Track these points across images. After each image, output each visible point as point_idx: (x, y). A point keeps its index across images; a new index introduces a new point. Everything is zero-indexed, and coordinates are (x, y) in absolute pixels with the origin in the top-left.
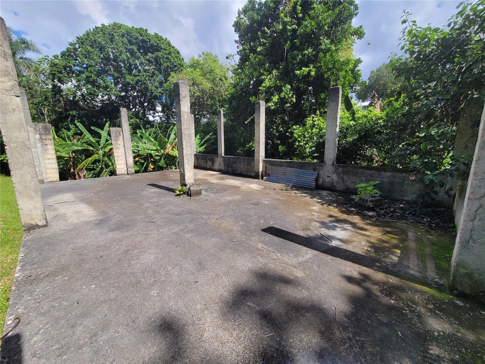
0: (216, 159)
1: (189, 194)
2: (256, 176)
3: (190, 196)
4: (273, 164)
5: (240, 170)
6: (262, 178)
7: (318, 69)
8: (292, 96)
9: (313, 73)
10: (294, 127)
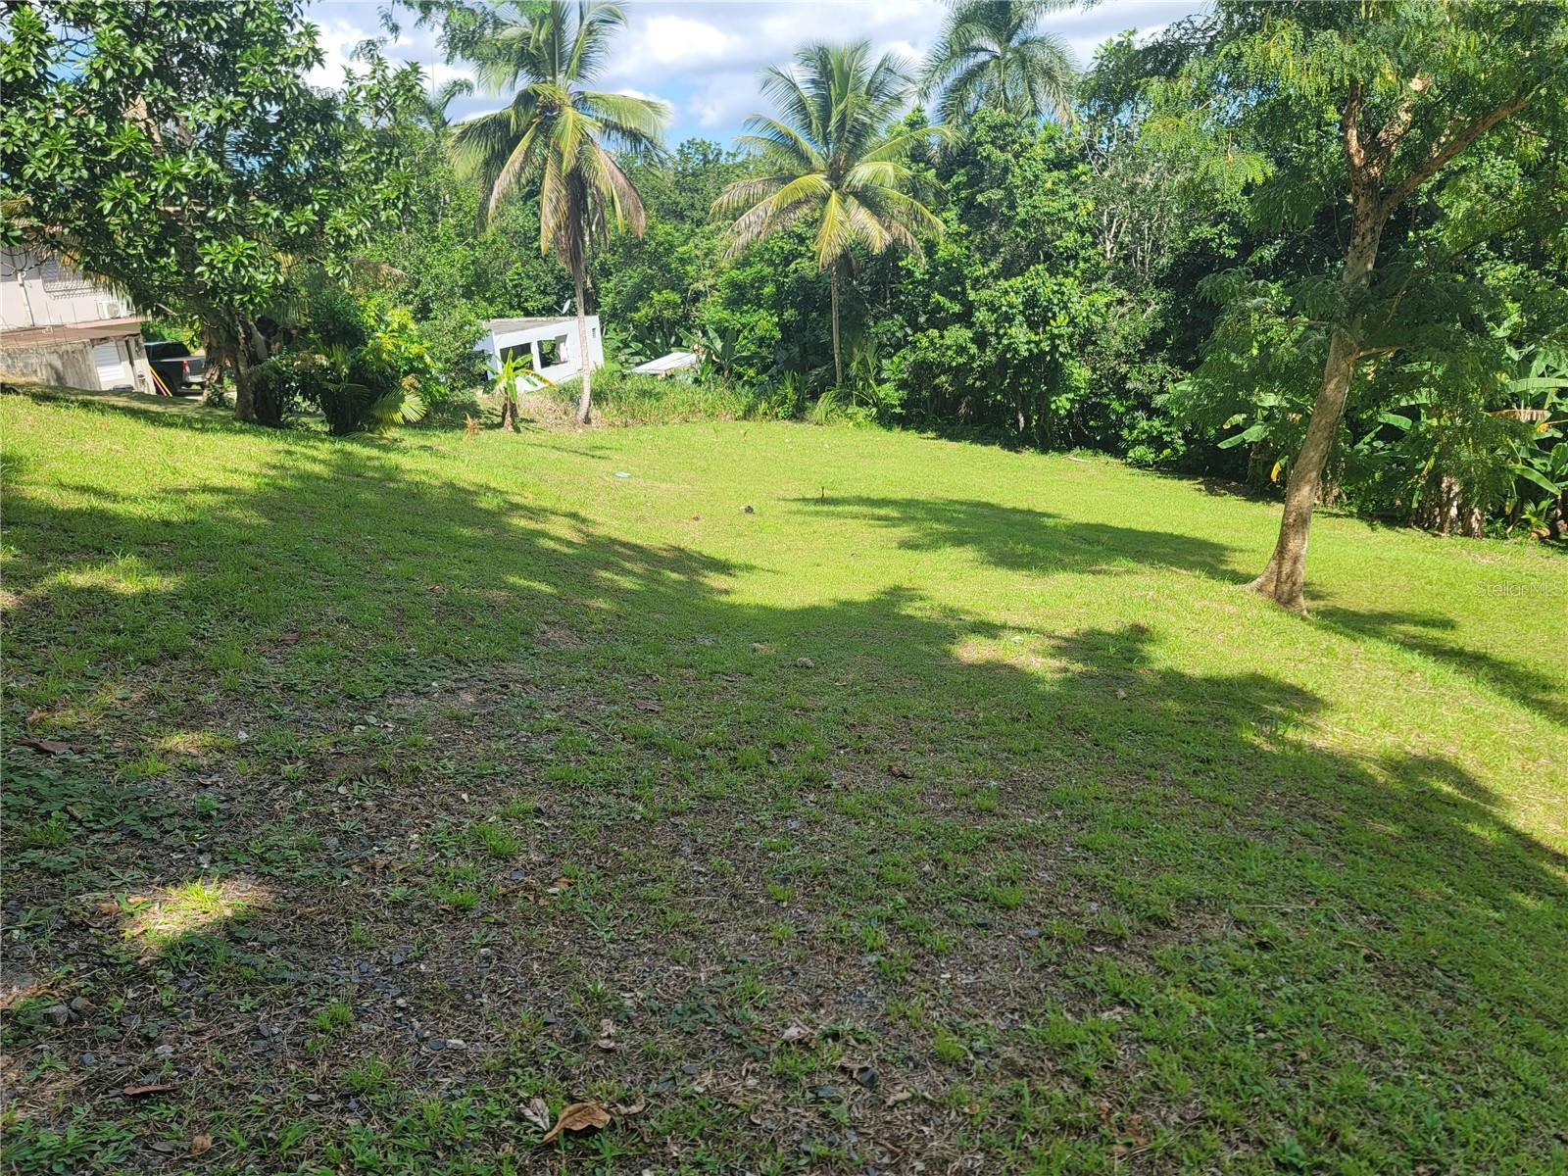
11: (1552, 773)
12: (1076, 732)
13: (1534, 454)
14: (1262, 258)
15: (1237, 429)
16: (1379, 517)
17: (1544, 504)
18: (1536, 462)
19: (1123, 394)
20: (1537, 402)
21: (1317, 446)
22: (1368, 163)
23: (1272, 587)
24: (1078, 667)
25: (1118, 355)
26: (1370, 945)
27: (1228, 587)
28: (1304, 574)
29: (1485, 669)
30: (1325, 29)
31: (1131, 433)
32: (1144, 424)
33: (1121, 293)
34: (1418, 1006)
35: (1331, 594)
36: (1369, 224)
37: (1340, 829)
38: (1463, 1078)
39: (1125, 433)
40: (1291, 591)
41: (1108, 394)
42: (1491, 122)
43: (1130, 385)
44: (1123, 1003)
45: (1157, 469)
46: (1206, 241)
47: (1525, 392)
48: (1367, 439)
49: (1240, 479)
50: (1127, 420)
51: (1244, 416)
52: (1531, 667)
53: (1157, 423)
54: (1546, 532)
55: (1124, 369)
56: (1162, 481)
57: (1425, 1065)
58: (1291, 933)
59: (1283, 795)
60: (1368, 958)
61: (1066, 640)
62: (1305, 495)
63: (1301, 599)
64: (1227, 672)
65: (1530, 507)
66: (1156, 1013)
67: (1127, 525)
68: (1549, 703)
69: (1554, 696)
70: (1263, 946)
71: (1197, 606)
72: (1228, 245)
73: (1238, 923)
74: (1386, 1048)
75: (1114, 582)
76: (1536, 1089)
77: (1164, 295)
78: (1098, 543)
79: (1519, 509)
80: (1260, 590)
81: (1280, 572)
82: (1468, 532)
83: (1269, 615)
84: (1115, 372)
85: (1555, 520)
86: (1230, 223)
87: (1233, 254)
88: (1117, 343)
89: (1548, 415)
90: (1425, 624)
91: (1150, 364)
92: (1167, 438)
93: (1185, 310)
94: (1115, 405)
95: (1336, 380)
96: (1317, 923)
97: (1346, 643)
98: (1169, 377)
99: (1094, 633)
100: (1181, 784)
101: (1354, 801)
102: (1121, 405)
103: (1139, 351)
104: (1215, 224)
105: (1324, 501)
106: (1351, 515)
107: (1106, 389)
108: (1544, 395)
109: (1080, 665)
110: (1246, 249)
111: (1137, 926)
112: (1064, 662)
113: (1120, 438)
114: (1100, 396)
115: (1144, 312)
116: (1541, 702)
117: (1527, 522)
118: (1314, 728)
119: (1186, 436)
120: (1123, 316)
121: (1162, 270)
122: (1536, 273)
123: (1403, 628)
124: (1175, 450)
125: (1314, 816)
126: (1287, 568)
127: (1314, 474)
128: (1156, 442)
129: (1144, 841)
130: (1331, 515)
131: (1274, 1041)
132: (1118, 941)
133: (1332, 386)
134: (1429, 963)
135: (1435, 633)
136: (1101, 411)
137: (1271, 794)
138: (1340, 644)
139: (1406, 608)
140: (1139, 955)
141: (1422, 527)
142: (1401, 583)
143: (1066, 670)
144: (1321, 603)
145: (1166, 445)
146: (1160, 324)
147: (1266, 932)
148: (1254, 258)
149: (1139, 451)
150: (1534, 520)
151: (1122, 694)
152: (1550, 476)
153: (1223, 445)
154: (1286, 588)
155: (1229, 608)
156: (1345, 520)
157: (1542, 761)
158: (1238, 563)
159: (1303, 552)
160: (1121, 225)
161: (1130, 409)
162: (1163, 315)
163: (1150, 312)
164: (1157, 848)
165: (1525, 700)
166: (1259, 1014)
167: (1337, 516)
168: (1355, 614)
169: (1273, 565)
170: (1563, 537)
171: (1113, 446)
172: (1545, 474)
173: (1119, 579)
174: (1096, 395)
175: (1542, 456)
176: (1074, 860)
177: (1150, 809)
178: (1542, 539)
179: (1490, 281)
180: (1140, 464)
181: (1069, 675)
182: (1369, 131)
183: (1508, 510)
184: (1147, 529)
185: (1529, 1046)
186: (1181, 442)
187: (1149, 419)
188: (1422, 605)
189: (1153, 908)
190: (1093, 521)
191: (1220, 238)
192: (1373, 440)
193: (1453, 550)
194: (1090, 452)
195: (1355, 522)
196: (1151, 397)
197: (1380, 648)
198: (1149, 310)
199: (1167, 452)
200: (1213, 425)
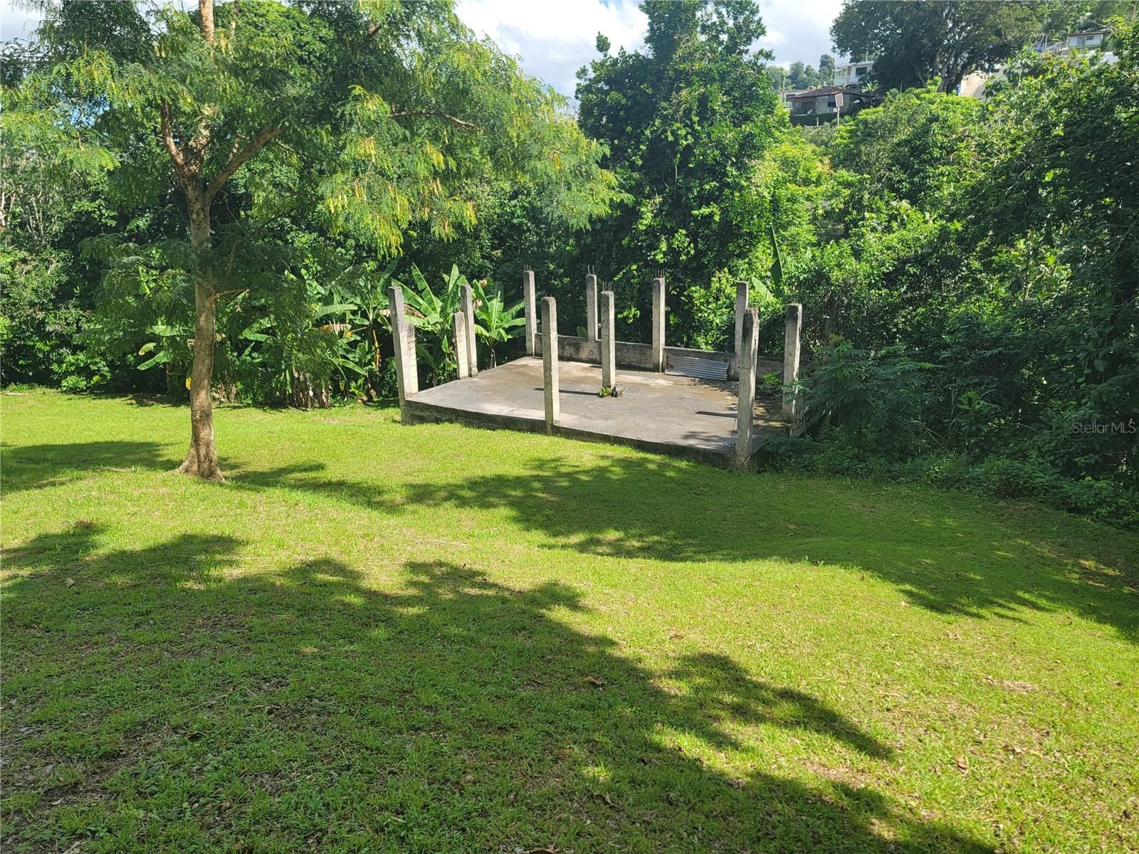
0: (584, 344)
1: (614, 394)
2: (655, 369)
3: (616, 396)
4: (677, 353)
5: (628, 360)
6: (663, 371)
7: (724, 212)
8: (689, 245)
9: (717, 218)
10: (693, 288)
11: (382, 545)
12: (27, 626)
13: (347, 351)
14: (138, 227)
15: (150, 355)
16: (267, 404)
17: (360, 381)
18: (350, 356)
19: (45, 336)
20: (342, 319)
21: (203, 361)
22: (187, 163)
23: (195, 467)
24: (26, 572)
25: (32, 304)
26: (270, 702)
27: (162, 475)
28: (216, 454)
29: (345, 490)
30: (133, 62)
31: (60, 367)
32: (70, 358)
33: (23, 254)
34: (305, 729)
35: (244, 464)
36: (198, 206)
37: (250, 629)
38: (334, 764)
39: (55, 367)
40: (210, 467)
41: (31, 336)
42: (262, 141)
43: (49, 328)
44: (81, 837)
45: (91, 393)
46: (88, 213)
47: (334, 313)
48: (247, 352)
49: (163, 391)
50: (53, 356)
51: (154, 344)
52: (370, 483)
53: (81, 356)
54: (365, 398)
55: (41, 315)
56: (97, 401)
57: (310, 768)
58: (217, 719)
59: (209, 618)
60: (270, 712)
61: (15, 551)
62: (202, 398)
63: (219, 472)
64: (162, 540)
65: (353, 384)
66: (110, 831)
67: (71, 442)
68: (383, 502)
69: (385, 497)
70: (194, 738)
71: (136, 494)
72: (108, 217)
73: (175, 730)
74: (284, 768)
75: (60, 491)
76: (378, 749)
77: (62, 254)
78: (46, 460)
79: (347, 386)
80: (187, 471)
81: (199, 455)
82: (322, 406)
83: (194, 488)
84: (33, 319)
85: (368, 390)
86: (105, 199)
87: (114, 223)
88: (28, 295)
89: (349, 326)
90: (306, 470)
91: (63, 310)
92: (93, 368)
93: (84, 266)
94: (40, 345)
95: (204, 315)
96: (235, 702)
97: (253, 495)
98: (84, 319)
99: (42, 538)
100: (126, 639)
101: (259, 605)
102: (46, 344)
103: (51, 300)
104: (93, 200)
105: (228, 398)
106: (249, 406)
107: (27, 334)
108: (344, 314)
109: (30, 568)
110: (123, 219)
111: (90, 768)
112: (14, 570)
113: (52, 371)
114: (23, 339)
115: (47, 268)
116: (378, 503)
117: (353, 393)
118: (230, 563)
119: (111, 365)
120: (28, 272)
121: (56, 235)
122: (323, 239)
123: (293, 476)
124: (102, 375)
125: (232, 626)
126: (203, 451)
127: (206, 382)
128: (85, 371)
129: (94, 696)
130: (235, 407)
131: (205, 805)
132: (74, 788)
133: (203, 319)
134: (309, 697)
135: (312, 474)
136: (29, 351)
137: (200, 621)
138: (248, 497)
139: (293, 462)
140: (93, 791)
141: (295, 407)
142: (287, 446)
143: (15, 577)
144: (235, 472)
145: (94, 373)
146: (64, 278)
147: (195, 726)
148: (131, 226)
149: (70, 381)
150: (356, 392)
151: (70, 581)
152: (360, 364)
153: (142, 367)
154: (206, 466)
155: (163, 490)
156: (245, 410)
157: (376, 539)
158: (169, 454)
159: (212, 438)
160: (9, 198)
161: (54, 348)
162: (65, 270)
163: (54, 268)
164: (105, 698)
165: (370, 504)
166: (194, 790)
167: (239, 407)
168: (262, 474)
169: (192, 450)
170: (375, 400)
171: (45, 378)
172: (357, 363)
173: (64, 487)
174: (20, 339)
175: (351, 352)
176: (29, 737)
177: (99, 667)
178: (364, 402)
179: (297, 244)
180: (74, 391)
181: (19, 580)
182: (182, 139)
183: (342, 388)
184: (90, 441)
185: (372, 723)
186: (107, 369)
187: (74, 353)
188: (302, 458)
189: (102, 748)
190: (39, 443)
191: (100, 210)
192: (251, 352)
193: (316, 419)
194: (25, 386)
195: (252, 410)
196: (71, 336)
197: (276, 493)
198: (52, 267)
199: (96, 378)
200: (132, 353)
